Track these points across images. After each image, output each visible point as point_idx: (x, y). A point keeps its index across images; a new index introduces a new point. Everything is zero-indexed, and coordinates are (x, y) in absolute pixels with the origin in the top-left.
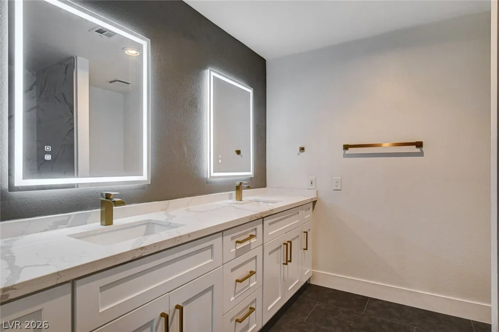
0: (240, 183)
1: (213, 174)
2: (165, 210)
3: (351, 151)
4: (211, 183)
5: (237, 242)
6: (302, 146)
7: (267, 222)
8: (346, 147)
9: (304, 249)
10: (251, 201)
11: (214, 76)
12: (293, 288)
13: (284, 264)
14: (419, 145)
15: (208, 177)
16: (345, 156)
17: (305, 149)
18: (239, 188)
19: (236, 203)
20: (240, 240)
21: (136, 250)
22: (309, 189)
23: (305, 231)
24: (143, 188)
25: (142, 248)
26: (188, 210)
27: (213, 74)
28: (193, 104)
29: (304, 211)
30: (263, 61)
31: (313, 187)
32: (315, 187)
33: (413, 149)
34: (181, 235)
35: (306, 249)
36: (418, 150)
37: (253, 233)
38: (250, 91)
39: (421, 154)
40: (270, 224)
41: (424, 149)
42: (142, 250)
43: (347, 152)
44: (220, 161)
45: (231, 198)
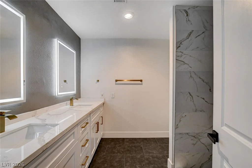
0: (73, 97)
1: (59, 94)
2: (34, 116)
3: (118, 82)
4: (57, 98)
5: (82, 127)
6: (98, 80)
7: (91, 115)
8: (116, 81)
9: (101, 124)
10: (77, 106)
11: (59, 43)
12: (98, 141)
13: (96, 132)
14: (141, 81)
15: (56, 95)
16: (116, 84)
17: (99, 81)
18: (71, 100)
19: (71, 108)
20: (84, 126)
21: (44, 145)
22: (101, 98)
23: (101, 116)
24: (20, 105)
25: (47, 144)
26: (49, 114)
27: (59, 41)
28: (48, 56)
29: (101, 108)
30: (79, 39)
31: (103, 97)
32: (104, 97)
33: (139, 82)
34: (63, 131)
35: (102, 124)
36: (141, 83)
37: (87, 122)
38: (74, 52)
39: (142, 84)
40: (92, 116)
41: (143, 82)
42: (47, 145)
43: (117, 83)
44: (62, 87)
45: (67, 105)
